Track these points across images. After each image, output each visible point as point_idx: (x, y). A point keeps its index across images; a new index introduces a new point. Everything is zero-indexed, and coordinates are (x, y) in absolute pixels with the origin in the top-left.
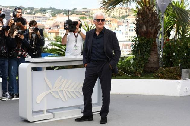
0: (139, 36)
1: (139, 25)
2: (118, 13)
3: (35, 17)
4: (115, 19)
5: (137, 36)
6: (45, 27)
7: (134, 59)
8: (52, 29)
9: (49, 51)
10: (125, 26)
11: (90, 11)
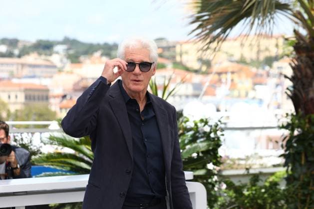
0: (301, 112)
1: (302, 82)
2: (255, 49)
3: (23, 65)
4: (245, 67)
5: (295, 114)
6: (51, 93)
7: (289, 179)
8: (71, 99)
9: (45, 161)
10: (274, 86)
11: (174, 47)
